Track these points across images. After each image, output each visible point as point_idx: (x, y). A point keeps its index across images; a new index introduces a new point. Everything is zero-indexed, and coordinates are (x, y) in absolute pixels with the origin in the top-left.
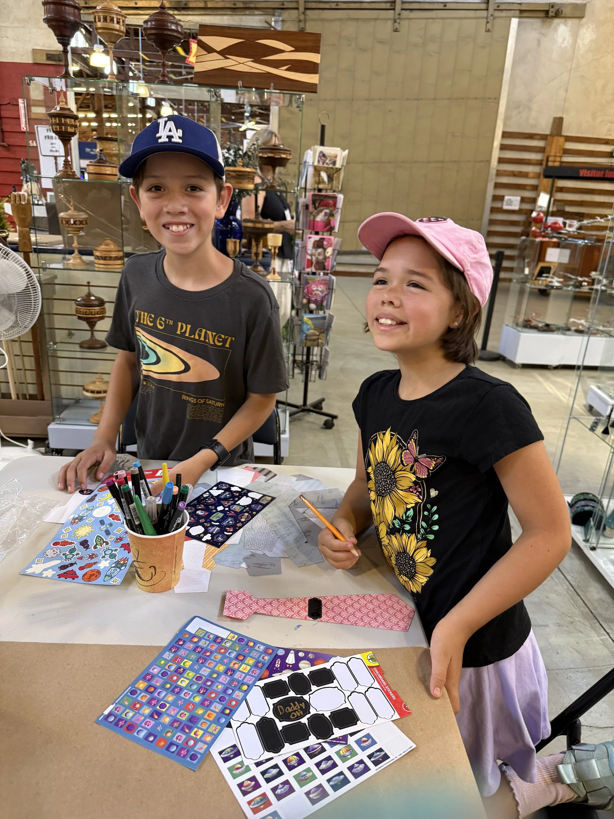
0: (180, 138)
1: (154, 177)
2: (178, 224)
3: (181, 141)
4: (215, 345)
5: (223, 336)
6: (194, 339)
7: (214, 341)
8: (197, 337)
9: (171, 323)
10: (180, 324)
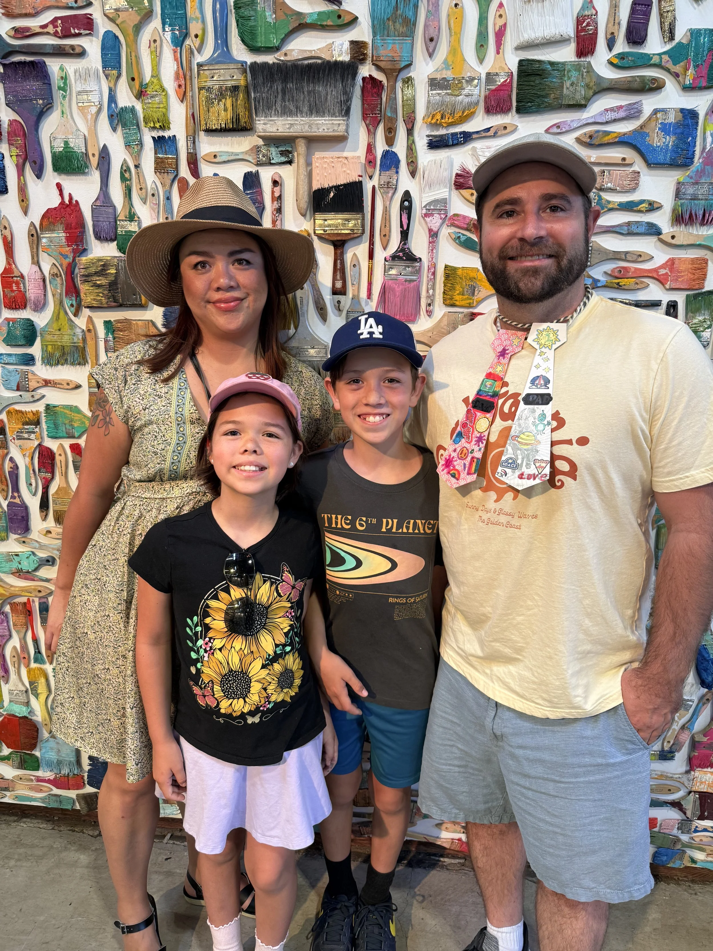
0: (380, 333)
1: (355, 371)
2: (375, 415)
3: (381, 337)
4: (425, 533)
5: (432, 522)
6: (403, 533)
7: (424, 530)
8: (405, 530)
9: (374, 521)
10: (385, 521)
